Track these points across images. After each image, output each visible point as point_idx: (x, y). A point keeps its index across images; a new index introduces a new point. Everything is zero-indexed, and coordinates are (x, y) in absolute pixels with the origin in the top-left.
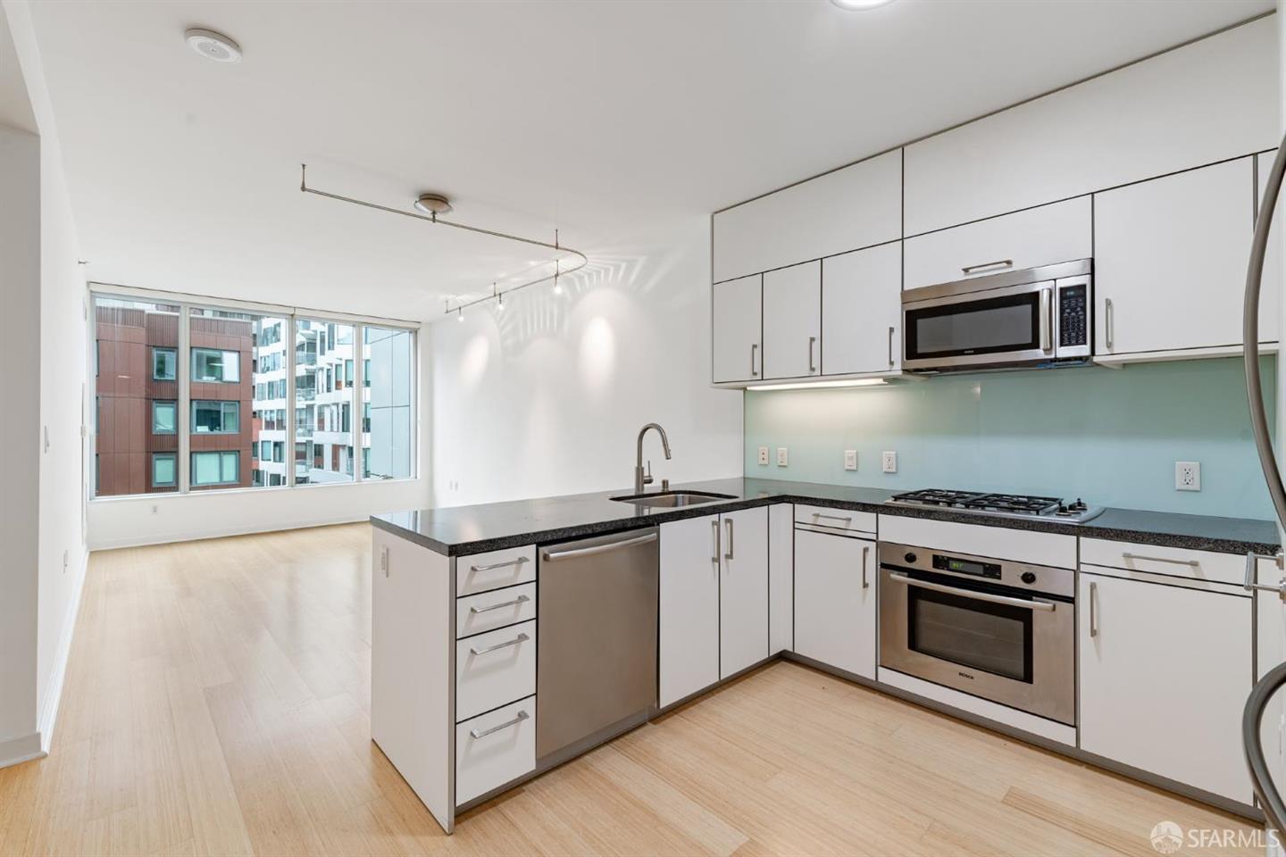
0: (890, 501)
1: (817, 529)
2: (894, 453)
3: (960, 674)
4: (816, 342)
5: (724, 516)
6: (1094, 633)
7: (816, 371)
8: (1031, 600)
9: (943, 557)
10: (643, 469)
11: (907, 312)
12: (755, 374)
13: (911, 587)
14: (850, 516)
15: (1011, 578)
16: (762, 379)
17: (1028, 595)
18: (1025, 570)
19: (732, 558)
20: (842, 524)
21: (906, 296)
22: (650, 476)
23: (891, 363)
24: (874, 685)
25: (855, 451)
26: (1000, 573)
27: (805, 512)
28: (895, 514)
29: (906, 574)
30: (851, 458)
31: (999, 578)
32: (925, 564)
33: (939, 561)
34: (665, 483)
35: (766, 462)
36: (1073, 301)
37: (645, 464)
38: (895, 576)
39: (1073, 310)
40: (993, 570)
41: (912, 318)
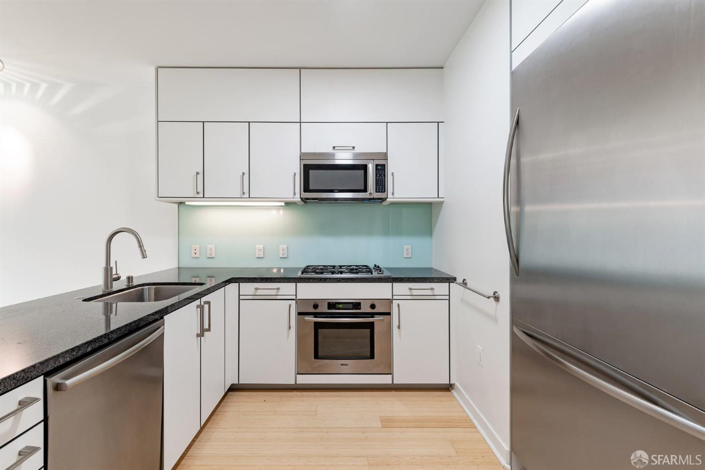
0: (299, 274)
1: (256, 298)
2: (286, 246)
3: (342, 365)
4: (247, 176)
5: (204, 299)
6: (399, 327)
7: (247, 194)
8: (374, 317)
9: (333, 303)
10: (111, 268)
11: (304, 165)
12: (198, 193)
13: (316, 323)
14: (278, 287)
15: (365, 308)
16: (204, 197)
17: (372, 315)
18: (371, 302)
19: (210, 331)
20: (274, 292)
21: (303, 156)
22: (116, 274)
23: (295, 194)
24: (295, 387)
25: (262, 246)
26: (360, 306)
27: (248, 288)
28: (307, 282)
29: (313, 316)
30: (260, 250)
31: (360, 309)
32: (324, 309)
33: (332, 305)
34: (130, 279)
35: (197, 255)
36: (380, 172)
37: (113, 264)
38: (307, 318)
39: (380, 175)
40: (357, 305)
41: (307, 169)
